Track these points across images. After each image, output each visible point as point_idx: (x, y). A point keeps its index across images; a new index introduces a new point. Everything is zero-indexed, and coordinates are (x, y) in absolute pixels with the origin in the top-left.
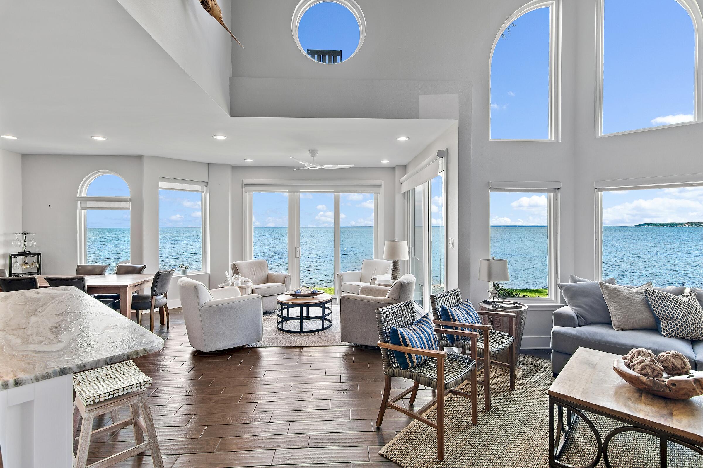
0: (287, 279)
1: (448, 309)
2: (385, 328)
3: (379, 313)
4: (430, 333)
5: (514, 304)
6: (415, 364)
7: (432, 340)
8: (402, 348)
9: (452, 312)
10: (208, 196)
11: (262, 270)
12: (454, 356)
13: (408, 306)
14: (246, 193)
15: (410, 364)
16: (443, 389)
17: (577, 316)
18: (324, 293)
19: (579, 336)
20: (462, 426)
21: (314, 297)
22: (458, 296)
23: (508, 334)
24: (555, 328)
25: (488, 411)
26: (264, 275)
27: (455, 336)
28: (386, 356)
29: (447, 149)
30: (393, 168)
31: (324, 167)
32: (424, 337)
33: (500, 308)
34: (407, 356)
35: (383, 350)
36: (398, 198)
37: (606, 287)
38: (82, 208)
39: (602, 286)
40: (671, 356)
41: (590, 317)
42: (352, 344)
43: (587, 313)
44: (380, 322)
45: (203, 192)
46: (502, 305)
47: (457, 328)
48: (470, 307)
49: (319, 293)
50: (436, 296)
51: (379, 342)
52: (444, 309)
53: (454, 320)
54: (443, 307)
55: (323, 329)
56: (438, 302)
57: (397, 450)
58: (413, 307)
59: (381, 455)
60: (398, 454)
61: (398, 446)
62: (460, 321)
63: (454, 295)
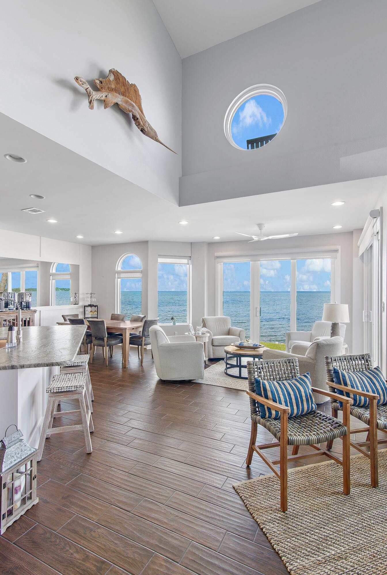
0: (241, 333)
1: (340, 372)
3: (249, 364)
8: (263, 401)
10: (191, 266)
11: (224, 325)
14: (218, 263)
15: (268, 415)
16: (285, 443)
18: (264, 347)
20: (332, 490)
21: (255, 350)
25: (373, 487)
26: (226, 329)
28: (253, 403)
29: (382, 208)
30: (351, 233)
31: (270, 237)
34: (266, 409)
38: (118, 278)
44: (250, 372)
45: (188, 264)
49: (259, 346)
50: (331, 358)
52: (336, 372)
54: (335, 369)
56: (335, 364)
57: (249, 489)
58: (295, 364)
59: (234, 488)
60: (247, 492)
61: (253, 485)
62: (352, 387)
63: (361, 360)
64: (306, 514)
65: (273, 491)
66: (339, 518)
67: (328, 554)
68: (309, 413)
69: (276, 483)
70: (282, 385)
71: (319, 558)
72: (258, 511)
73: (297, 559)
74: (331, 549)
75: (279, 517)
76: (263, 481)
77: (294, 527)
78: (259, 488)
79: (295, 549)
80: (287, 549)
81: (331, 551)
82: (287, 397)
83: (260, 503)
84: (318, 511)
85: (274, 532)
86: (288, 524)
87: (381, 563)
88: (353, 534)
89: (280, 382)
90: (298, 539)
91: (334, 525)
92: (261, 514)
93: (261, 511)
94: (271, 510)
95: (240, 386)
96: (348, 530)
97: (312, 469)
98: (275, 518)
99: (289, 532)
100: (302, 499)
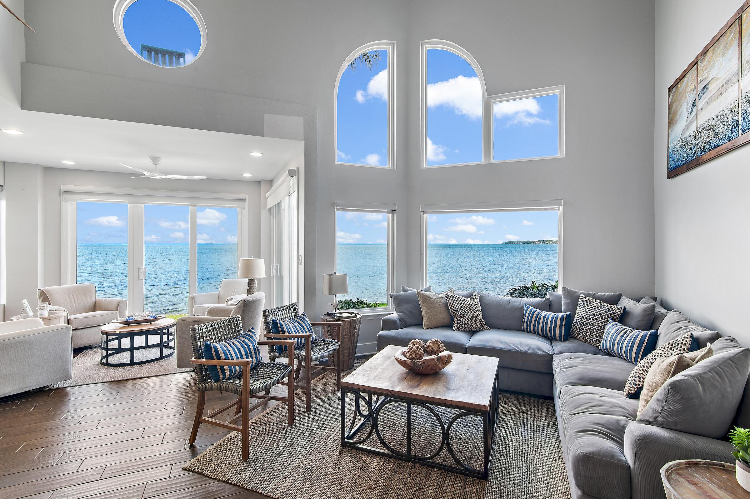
0: (121, 305)
1: (278, 322)
2: (201, 344)
3: (194, 330)
4: (251, 345)
5: (352, 314)
6: (227, 376)
7: (253, 352)
8: (215, 362)
9: (281, 325)
12: (280, 366)
13: (233, 321)
14: (66, 201)
15: (222, 376)
16: (247, 394)
17: (400, 321)
18: (165, 317)
19: (396, 337)
21: (152, 323)
22: (295, 310)
23: (336, 341)
24: (382, 332)
25: (308, 412)
26: (90, 301)
27: (283, 346)
28: (200, 372)
29: (298, 168)
30: (259, 183)
31: (170, 177)
32: (242, 350)
33: (338, 319)
34: (219, 369)
35: (197, 366)
36: (264, 214)
37: (421, 294)
39: (418, 293)
40: (432, 343)
41: (409, 320)
42: (192, 369)
43: (407, 317)
44: (195, 339)
46: (340, 316)
47: (285, 339)
48: (305, 319)
49: (158, 317)
50: (268, 311)
51: (193, 359)
52: (274, 323)
53: (283, 332)
54: (273, 320)
55: (162, 357)
56: (271, 316)
57: (204, 461)
58: (238, 322)
59: (185, 469)
60: (202, 465)
61: (206, 457)
62: (289, 333)
63: (291, 309)
64: (265, 453)
65: (228, 452)
66: (291, 443)
67: (291, 468)
68: (256, 366)
69: (229, 445)
70: (231, 344)
71: (286, 474)
72: (221, 473)
73: (269, 484)
74: (292, 464)
75: (243, 467)
76: (215, 449)
77: (259, 466)
78: (214, 456)
79: (265, 480)
80: (259, 483)
81: (292, 465)
82: (238, 354)
83: (220, 466)
84: (274, 446)
85: (244, 478)
86: (252, 467)
87: (325, 454)
88: (303, 447)
89: (228, 342)
90: (265, 472)
91: (289, 449)
92: (225, 474)
93: (224, 471)
94: (234, 466)
95: (138, 374)
96: (300, 447)
97: (257, 420)
98: (239, 470)
99: (256, 472)
100: (257, 445)
